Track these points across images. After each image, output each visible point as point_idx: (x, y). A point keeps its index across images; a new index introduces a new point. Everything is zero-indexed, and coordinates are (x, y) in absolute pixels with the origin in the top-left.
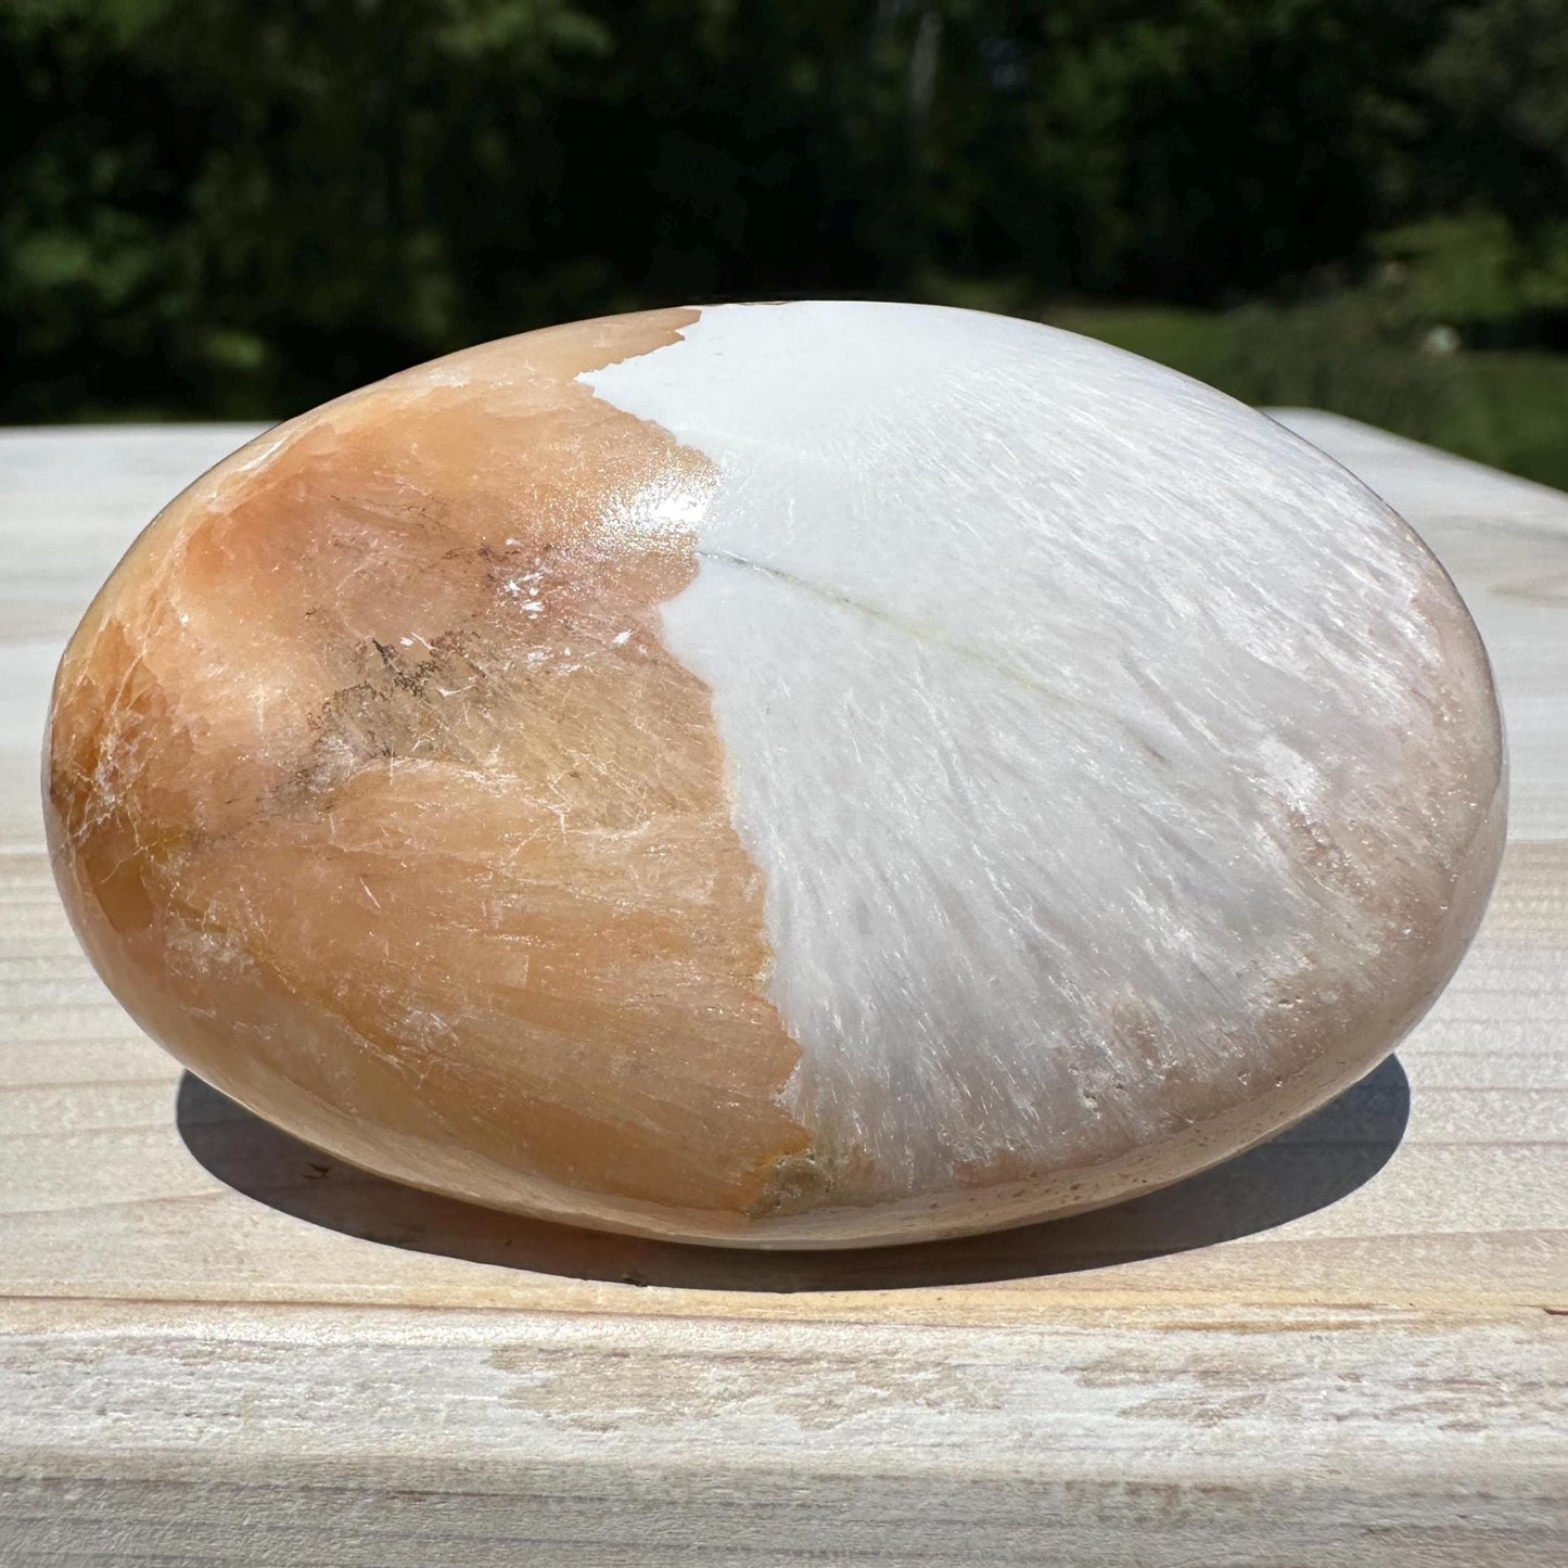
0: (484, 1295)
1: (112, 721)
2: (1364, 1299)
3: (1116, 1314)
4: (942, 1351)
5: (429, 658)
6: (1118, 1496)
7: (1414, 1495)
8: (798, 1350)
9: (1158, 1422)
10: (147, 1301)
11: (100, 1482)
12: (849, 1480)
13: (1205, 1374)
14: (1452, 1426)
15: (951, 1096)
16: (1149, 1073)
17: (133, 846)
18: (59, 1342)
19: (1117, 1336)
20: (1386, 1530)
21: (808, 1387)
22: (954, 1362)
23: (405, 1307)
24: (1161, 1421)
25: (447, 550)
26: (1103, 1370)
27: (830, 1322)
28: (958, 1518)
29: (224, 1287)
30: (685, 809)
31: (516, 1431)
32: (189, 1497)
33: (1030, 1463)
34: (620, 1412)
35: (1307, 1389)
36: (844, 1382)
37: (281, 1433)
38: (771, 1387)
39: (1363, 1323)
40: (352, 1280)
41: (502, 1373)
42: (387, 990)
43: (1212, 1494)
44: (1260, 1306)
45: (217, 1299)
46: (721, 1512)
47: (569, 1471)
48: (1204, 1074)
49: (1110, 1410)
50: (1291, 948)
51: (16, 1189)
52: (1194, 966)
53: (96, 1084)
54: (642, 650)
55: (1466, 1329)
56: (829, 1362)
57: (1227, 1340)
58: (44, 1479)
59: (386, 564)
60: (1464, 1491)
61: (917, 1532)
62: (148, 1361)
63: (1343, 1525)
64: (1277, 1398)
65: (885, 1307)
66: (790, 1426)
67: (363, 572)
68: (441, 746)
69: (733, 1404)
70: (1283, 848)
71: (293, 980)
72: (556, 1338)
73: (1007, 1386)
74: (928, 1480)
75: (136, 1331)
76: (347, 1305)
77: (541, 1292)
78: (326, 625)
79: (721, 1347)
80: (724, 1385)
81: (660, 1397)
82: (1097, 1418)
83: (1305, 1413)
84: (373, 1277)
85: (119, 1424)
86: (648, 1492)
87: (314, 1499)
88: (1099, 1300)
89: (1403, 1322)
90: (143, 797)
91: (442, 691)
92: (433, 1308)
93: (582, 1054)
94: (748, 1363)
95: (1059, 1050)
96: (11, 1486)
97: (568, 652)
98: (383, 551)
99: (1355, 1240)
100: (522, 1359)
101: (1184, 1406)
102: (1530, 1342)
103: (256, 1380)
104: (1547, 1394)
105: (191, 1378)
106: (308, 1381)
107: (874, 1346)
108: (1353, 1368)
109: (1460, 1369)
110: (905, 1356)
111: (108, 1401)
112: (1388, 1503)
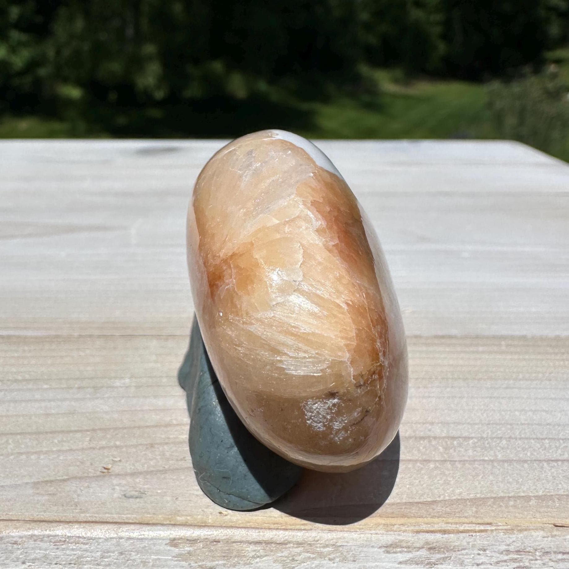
0: (167, 519)
2: (489, 521)
3: (399, 526)
4: (334, 541)
8: (282, 540)
9: (412, 566)
10: (40, 521)
13: (430, 549)
14: (518, 567)
18: (8, 537)
19: (399, 535)
21: (286, 553)
22: (339, 544)
23: (138, 523)
24: (414, 566)
26: (393, 547)
27: (294, 529)
29: (70, 516)
34: (216, 563)
35: (467, 554)
36: (299, 552)
38: (272, 554)
39: (488, 530)
40: (119, 513)
41: (173, 548)
44: (452, 523)
45: (67, 520)
49: (395, 562)
53: (20, 434)
55: (525, 533)
56: (294, 544)
57: (439, 536)
62: (42, 544)
64: (455, 557)
69: (258, 560)
72: (193, 535)
73: (358, 553)
75: (36, 532)
76: (116, 523)
77: (188, 518)
79: (254, 539)
80: (255, 553)
81: (231, 557)
82: (391, 565)
83: (465, 563)
84: (126, 512)
88: (392, 521)
89: (502, 530)
92: (148, 524)
94: (264, 545)
100: (180, 543)
101: (422, 560)
102: (548, 537)
103: (82, 551)
104: (553, 556)
105: (57, 550)
106: (101, 551)
107: (310, 538)
108: (484, 547)
109: (522, 547)
110: (321, 542)
111: (26, 559)
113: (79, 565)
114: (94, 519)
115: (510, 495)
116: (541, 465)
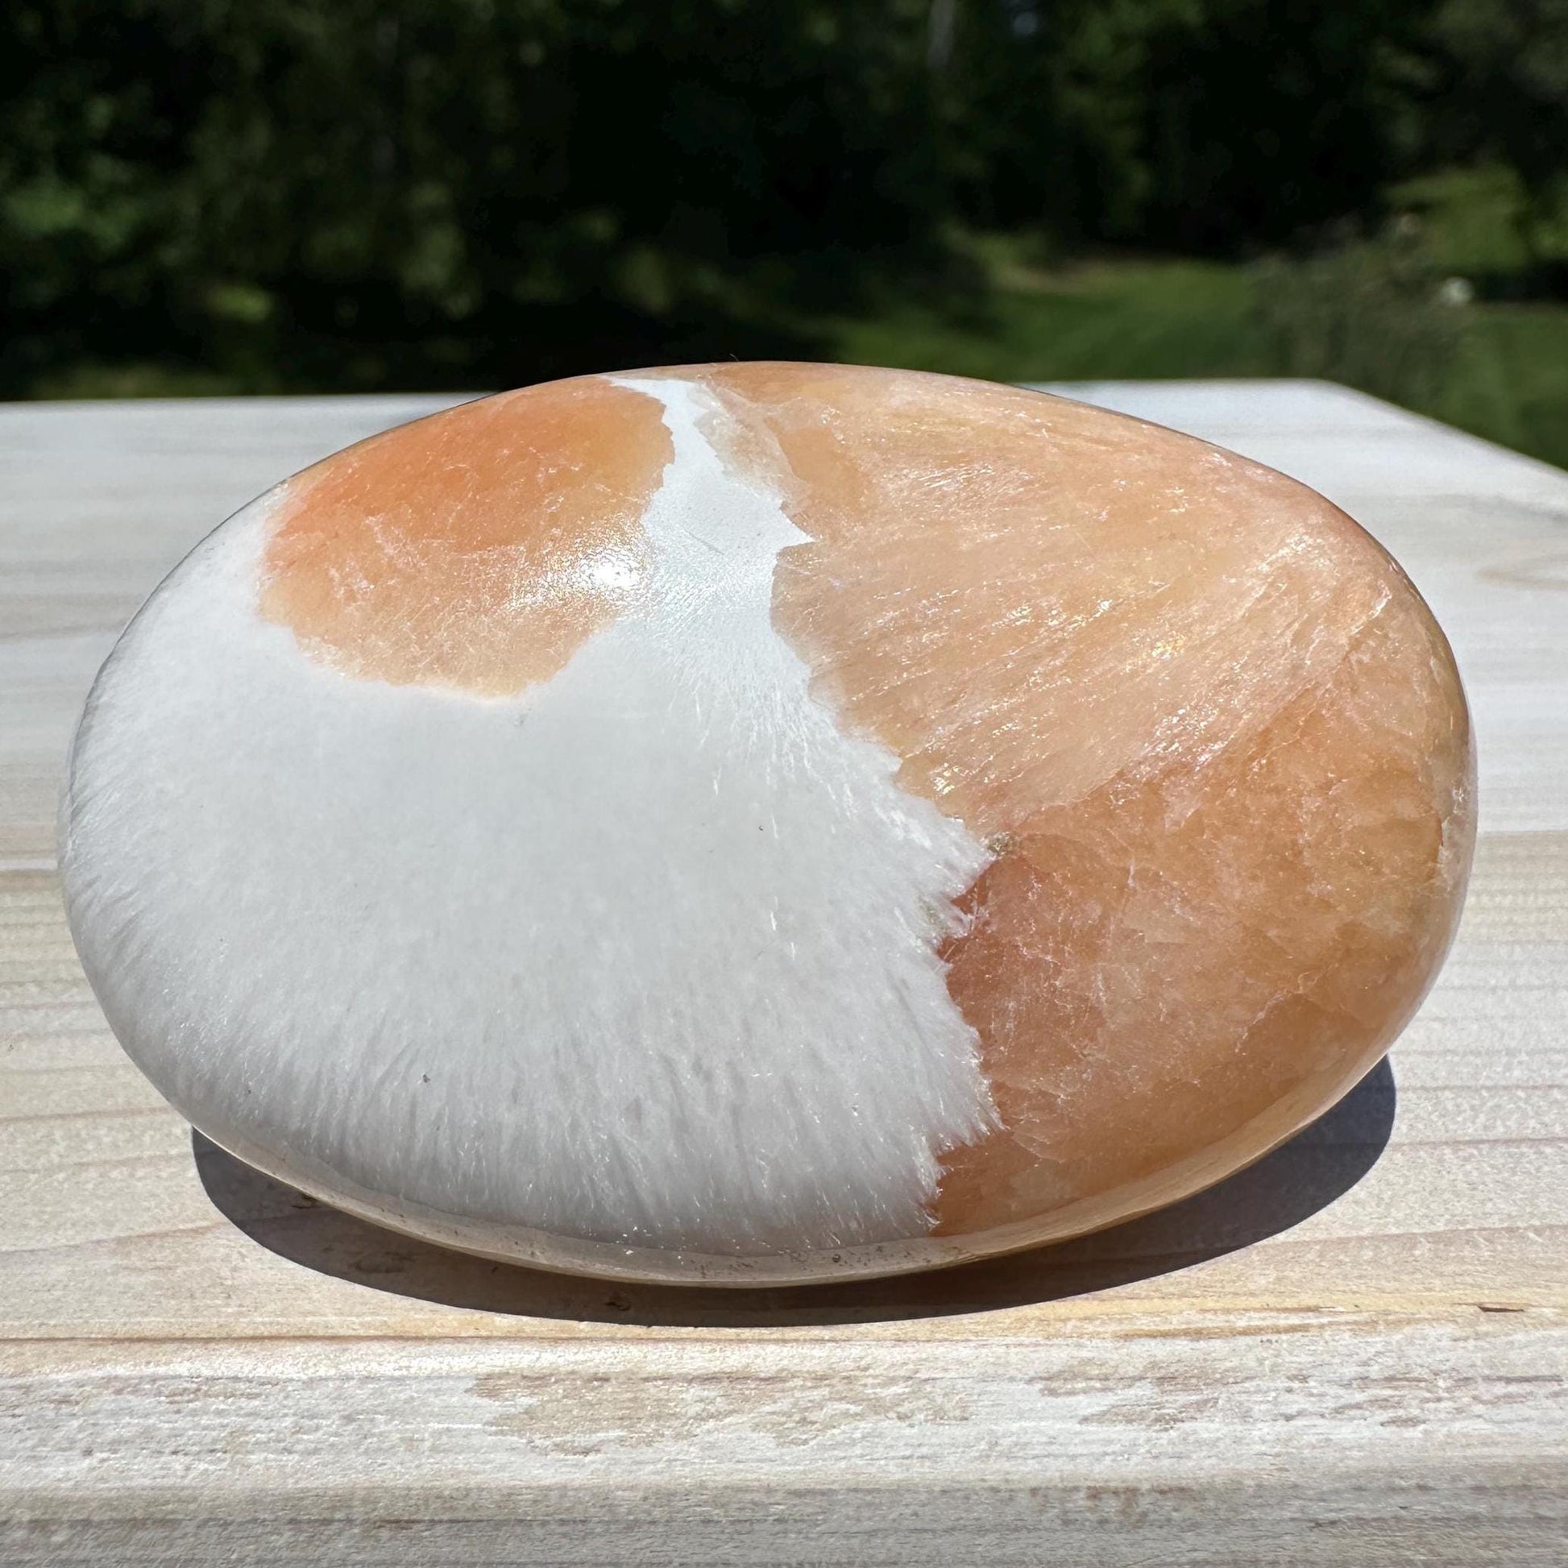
2: (1313, 1301)
3: (1078, 1324)
4: (911, 1366)
6: (1081, 1500)
7: (1359, 1489)
8: (773, 1370)
9: (1118, 1428)
10: (131, 1340)
11: (87, 1523)
12: (823, 1493)
13: (1161, 1380)
14: (1393, 1422)
18: (47, 1385)
19: (1079, 1346)
20: (1333, 1523)
21: (784, 1404)
22: (923, 1375)
23: (390, 1338)
24: (1120, 1427)
26: (1065, 1379)
27: (805, 1341)
28: (927, 1527)
29: (210, 1324)
31: (501, 1457)
32: (176, 1534)
33: (995, 1471)
35: (1258, 1391)
36: (818, 1398)
37: (268, 1468)
38: (747, 1406)
39: (1310, 1325)
40: (339, 1313)
41: (486, 1401)
43: (1170, 1495)
44: (1215, 1311)
45: (204, 1336)
46: (701, 1528)
47: (554, 1494)
49: (1071, 1417)
53: (83, 1115)
55: (1408, 1330)
56: (805, 1379)
57: (1183, 1346)
58: (31, 1522)
60: (1403, 1483)
61: (890, 1541)
62: (134, 1401)
63: (1292, 1520)
64: (1229, 1400)
66: (765, 1442)
69: (711, 1424)
72: (538, 1365)
73: (975, 1397)
74: (897, 1492)
75: (121, 1371)
76: (333, 1338)
79: (699, 1369)
80: (702, 1405)
81: (640, 1419)
82: (1059, 1426)
83: (1256, 1415)
84: (360, 1309)
85: (106, 1464)
86: (629, 1513)
87: (302, 1531)
88: (1061, 1310)
89: (1347, 1323)
92: (418, 1339)
94: (725, 1384)
99: (1308, 1243)
100: (507, 1386)
101: (1142, 1412)
102: (1466, 1339)
103: (242, 1416)
104: (1482, 1389)
105: (178, 1416)
106: (295, 1414)
107: (847, 1362)
108: (1301, 1370)
109: (1401, 1367)
110: (877, 1372)
111: (94, 1442)
112: (1334, 1498)
113: (237, 1453)
114: (274, 1331)
115: (1363, 1234)
116: (1437, 1155)
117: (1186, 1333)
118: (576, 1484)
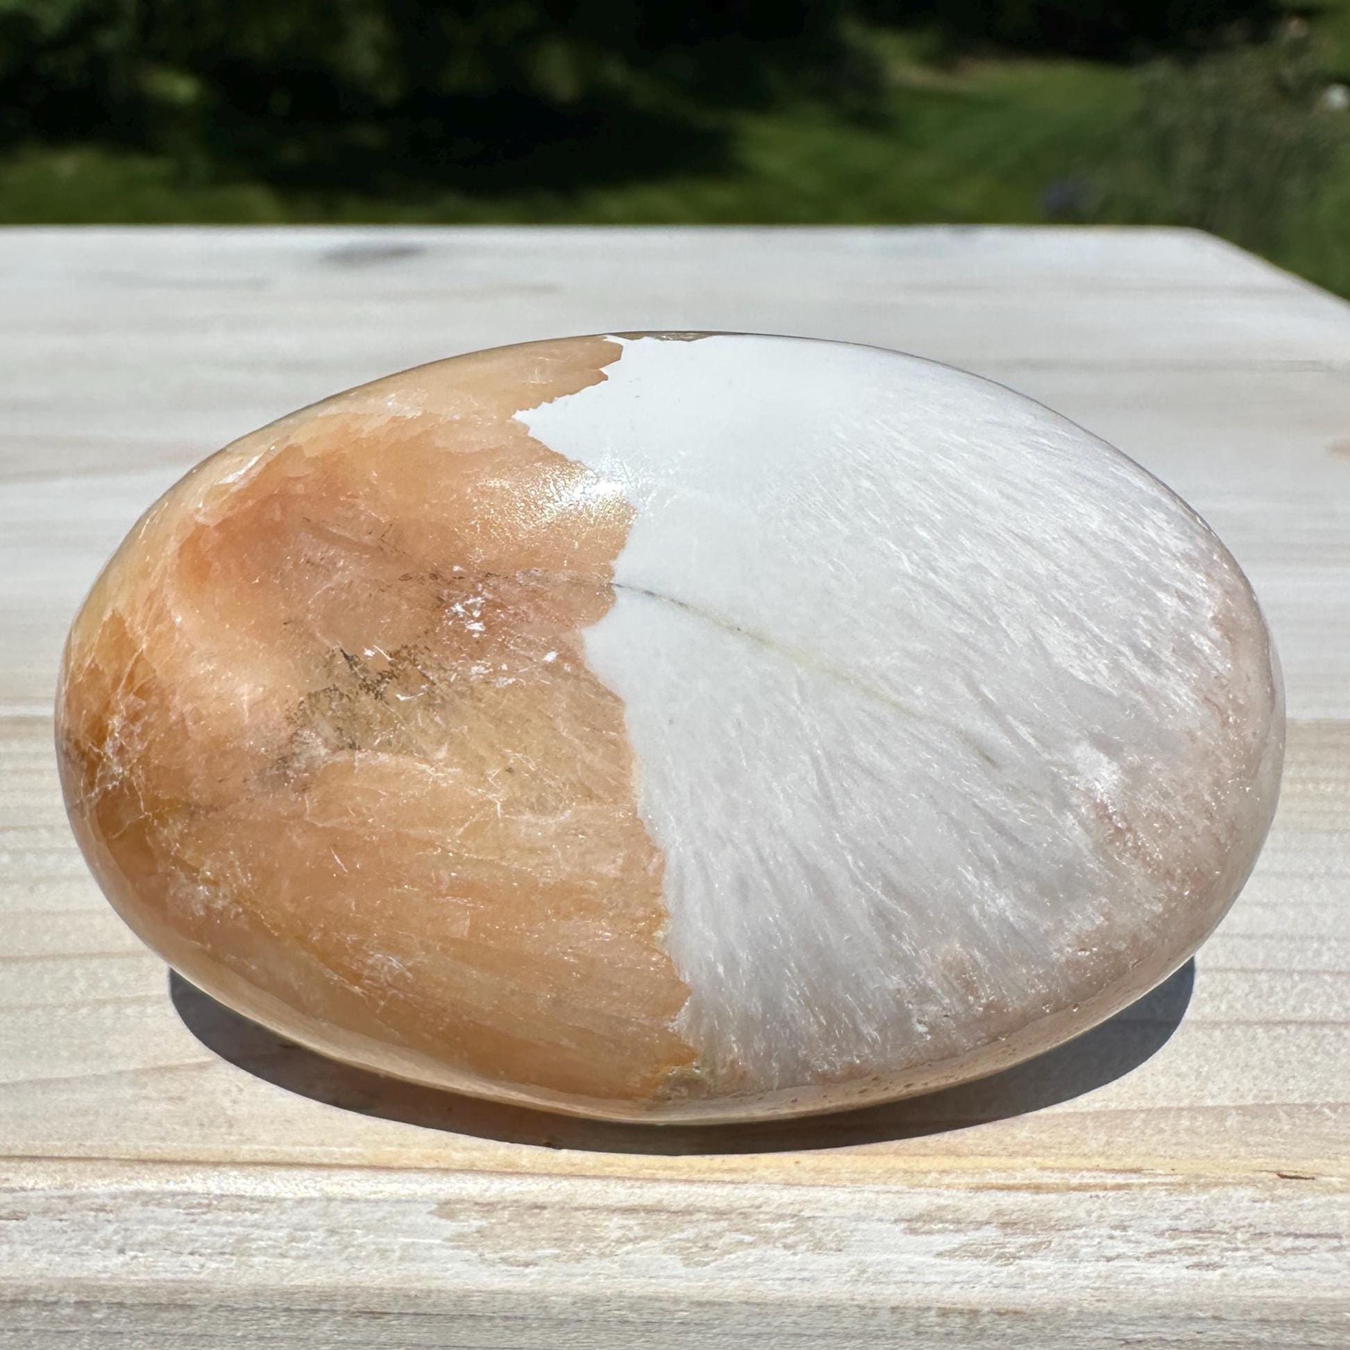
0: (429, 1158)
1: (117, 705)
2: (1138, 1164)
3: (938, 1176)
4: (797, 1206)
5: (388, 668)
6: (932, 1317)
7: (1164, 1317)
8: (682, 1205)
9: (966, 1262)
10: (155, 1162)
11: (121, 1305)
12: (720, 1305)
13: (1005, 1225)
14: (1198, 1266)
15: (811, 1025)
16: (971, 1007)
17: (139, 812)
18: (83, 1196)
19: (938, 1195)
20: (1140, 1342)
21: (690, 1233)
22: (806, 1214)
23: (367, 1167)
24: (968, 1262)
25: (402, 573)
26: (924, 1221)
27: (709, 1182)
28: (805, 1332)
29: (216, 1148)
30: (599, 799)
32: (193, 1316)
33: (863, 1293)
34: (540, 1252)
35: (1085, 1236)
36: (719, 1229)
37: (267, 1268)
38: (661, 1234)
39: (1133, 1184)
40: (324, 1144)
41: (443, 1222)
42: (351, 938)
43: (1006, 1317)
44: (1053, 1169)
45: (212, 1159)
46: (618, 1327)
47: (499, 1297)
48: (1015, 1005)
49: (927, 1252)
50: (1090, 910)
51: (40, 1057)
52: (1011, 926)
54: (567, 668)
55: (1214, 1191)
56: (707, 1214)
57: (1025, 1198)
58: (76, 1303)
59: (351, 582)
60: (1201, 1315)
62: (159, 1212)
63: (1105, 1338)
64: (1061, 1243)
65: (753, 1170)
66: (674, 1263)
67: (332, 589)
68: (398, 742)
69: (629, 1247)
70: (1087, 831)
71: (276, 926)
72: (487, 1194)
73: (848, 1234)
74: (782, 1306)
75: (146, 1186)
76: (319, 1166)
77: (476, 1154)
78: (300, 636)
79: (621, 1201)
80: (623, 1232)
82: (920, 1258)
83: (1082, 1255)
84: (340, 1140)
85: (134, 1261)
86: (560, 1313)
87: (293, 1317)
88: (924, 1164)
89: (1163, 1184)
90: (147, 772)
91: (399, 696)
92: (389, 1168)
93: (513, 992)
94: (642, 1214)
95: (899, 991)
96: (50, 1308)
97: (505, 667)
98: (348, 570)
99: (1135, 1112)
100: (461, 1211)
101: (987, 1250)
102: (1263, 1201)
103: (246, 1227)
104: (1273, 1242)
105: (193, 1225)
106: (288, 1227)
107: (743, 1201)
108: (1122, 1221)
109: (1205, 1222)
110: (768, 1209)
111: (125, 1244)
112: (1142, 1323)
113: (242, 1255)
114: (270, 1157)
115: (1182, 1105)
116: (1250, 1033)
117: (1028, 1187)
118: (518, 1290)
